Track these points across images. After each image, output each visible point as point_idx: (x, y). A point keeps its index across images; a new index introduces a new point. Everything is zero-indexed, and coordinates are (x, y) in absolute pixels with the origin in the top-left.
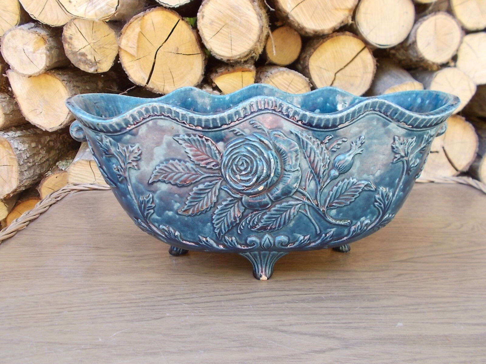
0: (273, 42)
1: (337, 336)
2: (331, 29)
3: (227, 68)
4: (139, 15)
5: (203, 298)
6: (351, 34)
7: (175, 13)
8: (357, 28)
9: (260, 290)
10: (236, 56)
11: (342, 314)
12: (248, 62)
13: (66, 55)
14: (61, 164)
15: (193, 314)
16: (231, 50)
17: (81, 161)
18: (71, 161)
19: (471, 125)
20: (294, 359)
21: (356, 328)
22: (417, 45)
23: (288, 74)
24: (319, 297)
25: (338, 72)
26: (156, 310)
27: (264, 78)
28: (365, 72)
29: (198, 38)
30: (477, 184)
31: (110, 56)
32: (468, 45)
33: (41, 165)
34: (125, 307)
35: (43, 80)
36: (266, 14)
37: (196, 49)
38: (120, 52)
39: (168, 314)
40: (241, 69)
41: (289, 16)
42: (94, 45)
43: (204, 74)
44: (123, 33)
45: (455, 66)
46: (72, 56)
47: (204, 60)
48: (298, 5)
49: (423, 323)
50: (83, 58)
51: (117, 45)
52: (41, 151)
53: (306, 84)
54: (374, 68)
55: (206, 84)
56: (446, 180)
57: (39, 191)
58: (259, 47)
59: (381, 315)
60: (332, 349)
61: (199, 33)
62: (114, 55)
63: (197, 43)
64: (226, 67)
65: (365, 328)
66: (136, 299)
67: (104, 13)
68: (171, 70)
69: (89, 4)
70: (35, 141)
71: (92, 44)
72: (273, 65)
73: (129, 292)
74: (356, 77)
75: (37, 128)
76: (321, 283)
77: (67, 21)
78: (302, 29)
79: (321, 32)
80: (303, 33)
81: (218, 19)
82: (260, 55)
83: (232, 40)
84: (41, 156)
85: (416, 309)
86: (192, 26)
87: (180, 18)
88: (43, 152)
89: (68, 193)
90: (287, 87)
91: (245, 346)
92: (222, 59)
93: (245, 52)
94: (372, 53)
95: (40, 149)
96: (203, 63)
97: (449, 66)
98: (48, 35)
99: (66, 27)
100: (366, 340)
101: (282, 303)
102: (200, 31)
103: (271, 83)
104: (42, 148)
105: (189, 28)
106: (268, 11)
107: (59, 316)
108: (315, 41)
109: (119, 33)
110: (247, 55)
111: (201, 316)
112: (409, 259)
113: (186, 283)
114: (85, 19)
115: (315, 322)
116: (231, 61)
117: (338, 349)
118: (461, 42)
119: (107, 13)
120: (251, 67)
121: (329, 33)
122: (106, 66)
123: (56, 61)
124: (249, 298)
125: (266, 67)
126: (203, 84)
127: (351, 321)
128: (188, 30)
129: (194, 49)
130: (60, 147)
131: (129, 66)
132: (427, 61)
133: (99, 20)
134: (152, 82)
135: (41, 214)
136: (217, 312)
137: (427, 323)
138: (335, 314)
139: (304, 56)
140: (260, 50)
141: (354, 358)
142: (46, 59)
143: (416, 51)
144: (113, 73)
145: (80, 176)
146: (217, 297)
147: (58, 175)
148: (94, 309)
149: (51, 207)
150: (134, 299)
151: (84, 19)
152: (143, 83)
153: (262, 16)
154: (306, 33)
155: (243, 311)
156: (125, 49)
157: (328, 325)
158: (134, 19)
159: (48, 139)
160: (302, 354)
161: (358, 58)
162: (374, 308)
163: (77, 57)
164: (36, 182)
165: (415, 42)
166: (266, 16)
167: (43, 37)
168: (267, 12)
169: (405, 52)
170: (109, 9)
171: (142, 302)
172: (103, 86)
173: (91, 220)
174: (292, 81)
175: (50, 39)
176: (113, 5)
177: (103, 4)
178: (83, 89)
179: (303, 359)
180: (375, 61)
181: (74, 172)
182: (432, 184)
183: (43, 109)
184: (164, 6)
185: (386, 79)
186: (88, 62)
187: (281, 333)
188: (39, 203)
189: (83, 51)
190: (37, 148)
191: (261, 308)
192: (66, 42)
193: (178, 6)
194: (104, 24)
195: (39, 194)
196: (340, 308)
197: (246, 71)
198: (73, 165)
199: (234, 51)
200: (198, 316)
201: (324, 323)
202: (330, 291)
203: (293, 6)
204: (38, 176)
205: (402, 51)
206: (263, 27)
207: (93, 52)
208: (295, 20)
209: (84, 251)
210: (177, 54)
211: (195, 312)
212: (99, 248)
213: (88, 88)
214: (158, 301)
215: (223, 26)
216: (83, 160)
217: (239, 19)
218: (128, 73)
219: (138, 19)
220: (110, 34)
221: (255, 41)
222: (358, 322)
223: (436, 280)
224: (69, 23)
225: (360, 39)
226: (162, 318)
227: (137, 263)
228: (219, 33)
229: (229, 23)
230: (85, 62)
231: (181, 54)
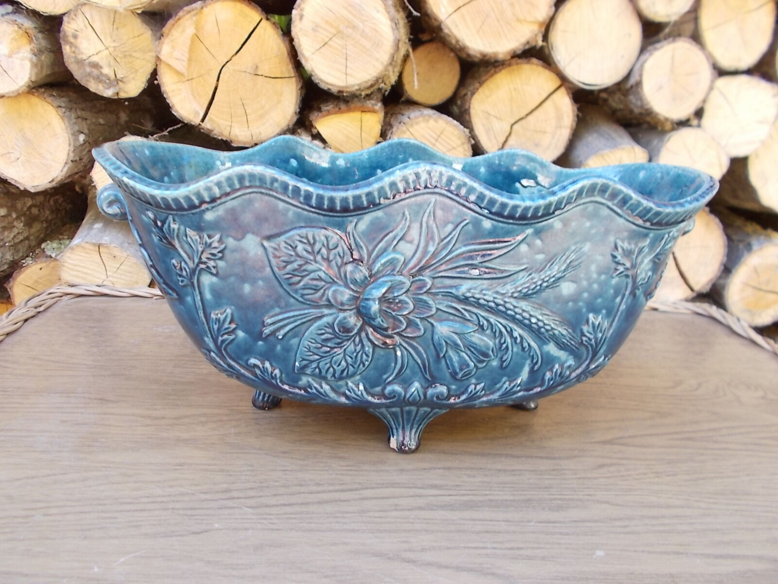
0: (415, 66)
1: (498, 572)
2: (508, 53)
3: (337, 105)
4: (194, 5)
5: (278, 498)
6: (540, 62)
7: (254, 8)
8: (550, 53)
9: (375, 486)
10: (353, 86)
11: (507, 532)
12: (372, 96)
13: (66, 65)
14: (49, 247)
15: (259, 526)
16: (344, 76)
17: (83, 244)
18: (68, 242)
19: (717, 220)
21: (529, 558)
22: (642, 89)
23: (436, 121)
24: (470, 501)
25: (516, 122)
26: (196, 517)
27: (398, 124)
28: (559, 127)
29: (291, 52)
30: (724, 317)
31: (141, 71)
32: (721, 93)
33: (15, 246)
34: (144, 510)
35: (24, 103)
36: (406, 21)
37: (288, 69)
38: (158, 66)
39: (216, 525)
40: (360, 107)
41: (443, 27)
42: (115, 50)
43: (299, 112)
44: (165, 35)
45: (699, 126)
46: (76, 66)
47: (299, 89)
48: (458, 9)
49: (635, 551)
50: (95, 72)
51: (154, 54)
52: (15, 223)
53: (464, 139)
54: (574, 121)
55: (302, 129)
56: (677, 308)
57: (9, 290)
58: (391, 73)
59: (570, 537)
61: (293, 43)
62: (149, 69)
63: (290, 59)
64: (335, 103)
65: (543, 558)
66: (164, 496)
68: (244, 102)
70: (6, 206)
71: (111, 49)
72: (412, 103)
73: (152, 482)
74: (545, 132)
75: (10, 184)
76: (474, 476)
77: (71, 7)
78: (463, 49)
79: (493, 56)
80: (464, 56)
81: (327, 22)
82: (392, 86)
83: (348, 58)
84: (16, 231)
85: (625, 527)
86: (282, 30)
87: (264, 16)
88: (19, 225)
89: (58, 299)
90: (433, 141)
92: (329, 89)
93: (369, 80)
94: (571, 96)
95: (14, 219)
96: (297, 93)
97: (690, 126)
98: (35, 28)
99: (68, 17)
100: (544, 579)
101: (409, 510)
102: (296, 40)
103: (408, 133)
104: (18, 218)
105: (277, 34)
106: (409, 15)
107: (26, 523)
108: (482, 69)
109: (158, 34)
110: (372, 86)
111: (272, 530)
112: (617, 439)
113: (250, 468)
114: (100, 6)
115: (462, 545)
116: (345, 94)
118: (711, 88)
120: (376, 105)
121: (505, 59)
122: (133, 88)
123: (49, 72)
124: (355, 500)
125: (402, 107)
126: (296, 127)
127: (521, 545)
128: (276, 36)
129: (284, 69)
130: (50, 218)
131: (173, 91)
132: (657, 114)
133: (126, 10)
134: (211, 120)
135: (8, 334)
136: (301, 523)
137: (643, 551)
138: (495, 532)
139: (463, 92)
140: (393, 79)
142: (31, 70)
143: (641, 98)
144: (146, 98)
145: (80, 269)
146: (302, 495)
147: (43, 265)
148: (89, 512)
149: (26, 323)
150: (160, 496)
151: (98, 5)
152: (195, 120)
153: (399, 23)
154: (469, 55)
155: (345, 523)
156: (167, 62)
157: (484, 551)
158: (185, 13)
159: (29, 202)
161: (549, 103)
162: (559, 522)
163: (85, 69)
164: (5, 274)
165: (639, 84)
166: (405, 23)
167: (28, 31)
168: (407, 17)
169: (622, 97)
171: (173, 501)
172: (127, 119)
173: (95, 350)
174: (442, 133)
175: (40, 35)
178: (93, 122)
180: (576, 110)
181: (71, 262)
182: (655, 313)
183: (21, 153)
185: (591, 140)
186: (104, 78)
187: (407, 564)
188: (5, 314)
189: (95, 59)
190: (9, 218)
191: (375, 517)
192: (67, 42)
194: (134, 17)
195: (9, 296)
196: (504, 521)
197: (369, 111)
198: (70, 250)
199: (351, 78)
200: (268, 529)
201: (476, 548)
202: (490, 490)
203: (451, 10)
204: (9, 264)
205: (618, 96)
206: (399, 41)
207: (112, 62)
208: (452, 33)
209: (80, 405)
210: (254, 76)
211: (263, 523)
212: (105, 400)
213: (101, 121)
214: (202, 501)
215: (334, 35)
216: (87, 242)
217: (361, 25)
218: (171, 102)
219: (193, 13)
220: (142, 34)
221: (385, 63)
222: (533, 548)
223: (658, 477)
224: (74, 11)
225: (554, 72)
226: (207, 531)
227: (168, 430)
228: (326, 46)
229: (345, 31)
230: (99, 79)
231: (262, 75)
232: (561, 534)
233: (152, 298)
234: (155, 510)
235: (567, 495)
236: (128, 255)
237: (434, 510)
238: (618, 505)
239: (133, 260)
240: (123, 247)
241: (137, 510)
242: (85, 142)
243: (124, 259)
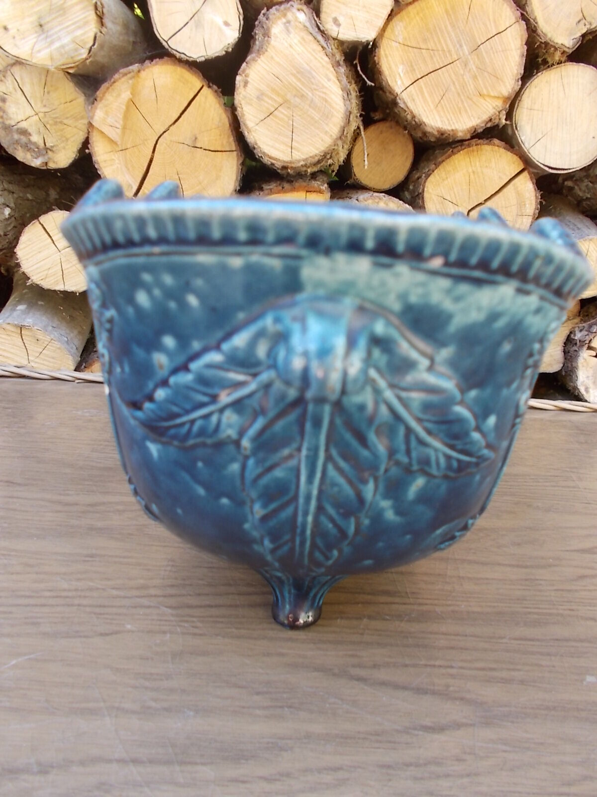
0: (365, 145)
1: (468, 696)
2: (468, 131)
3: (280, 184)
4: (131, 68)
6: (503, 143)
7: (196, 73)
8: (513, 134)
10: (299, 161)
11: (476, 649)
12: (318, 175)
15: (179, 629)
16: (290, 150)
17: (4, 325)
20: (381, 742)
21: (505, 681)
24: (430, 612)
25: (473, 209)
26: (106, 616)
28: (520, 214)
29: (233, 123)
31: (72, 139)
36: (358, 93)
37: (229, 142)
38: (91, 134)
39: (129, 627)
40: (306, 187)
41: (398, 101)
42: (45, 115)
44: (98, 99)
46: (4, 132)
47: (240, 164)
48: (415, 81)
50: (24, 139)
51: (86, 121)
54: (536, 208)
58: (341, 148)
59: (553, 658)
60: (458, 726)
61: (236, 113)
62: (81, 138)
63: (232, 131)
64: (279, 182)
65: (522, 682)
66: (69, 590)
67: (66, 56)
69: (40, 38)
71: (41, 115)
72: (360, 187)
73: (58, 574)
78: (419, 126)
79: (451, 133)
80: (420, 133)
81: (273, 90)
82: (340, 167)
83: (294, 131)
87: (205, 83)
91: (282, 707)
92: (273, 164)
93: (316, 156)
94: (534, 181)
96: (238, 169)
100: (525, 708)
105: (219, 103)
106: (363, 87)
109: (92, 99)
110: (319, 162)
111: (195, 634)
114: (31, 64)
116: (289, 171)
117: (471, 725)
119: (72, 58)
120: (322, 186)
121: (464, 138)
122: (63, 158)
128: (218, 105)
129: (225, 142)
131: (105, 161)
133: (56, 68)
134: (145, 194)
138: (461, 648)
139: (416, 176)
140: (342, 157)
141: (504, 748)
144: (79, 177)
145: (1, 352)
150: (65, 590)
151: (28, 63)
152: (128, 194)
154: (425, 133)
156: (100, 128)
158: (121, 75)
160: (398, 731)
161: (510, 186)
162: (538, 640)
163: (12, 136)
168: (360, 89)
169: (590, 185)
170: (76, 50)
171: (80, 597)
172: (57, 197)
173: (6, 431)
176: (85, 43)
177: (66, 40)
178: (20, 197)
179: (399, 743)
180: (539, 196)
184: (178, 57)
186: (32, 147)
187: (356, 682)
189: (24, 125)
193: (203, 59)
194: (65, 78)
197: (314, 192)
199: (297, 153)
200: (190, 634)
201: (440, 666)
202: (452, 600)
203: (407, 82)
205: (586, 183)
206: (350, 113)
207: (42, 129)
208: (408, 107)
210: (193, 148)
211: (184, 627)
212: (12, 483)
213: (29, 196)
214: (113, 598)
215: (281, 105)
216: (9, 324)
217: (310, 94)
218: (103, 173)
219: (129, 76)
220: (75, 99)
221: (335, 137)
222: (509, 670)
224: (3, 72)
225: (517, 155)
226: (117, 633)
227: (80, 517)
228: (271, 116)
229: (292, 101)
230: (27, 147)
231: (201, 148)
232: (541, 654)
233: (74, 381)
234: (57, 605)
235: (545, 609)
236: (52, 339)
237: (387, 620)
239: (57, 344)
240: (47, 331)
241: (36, 605)
242: (11, 216)
243: (47, 343)
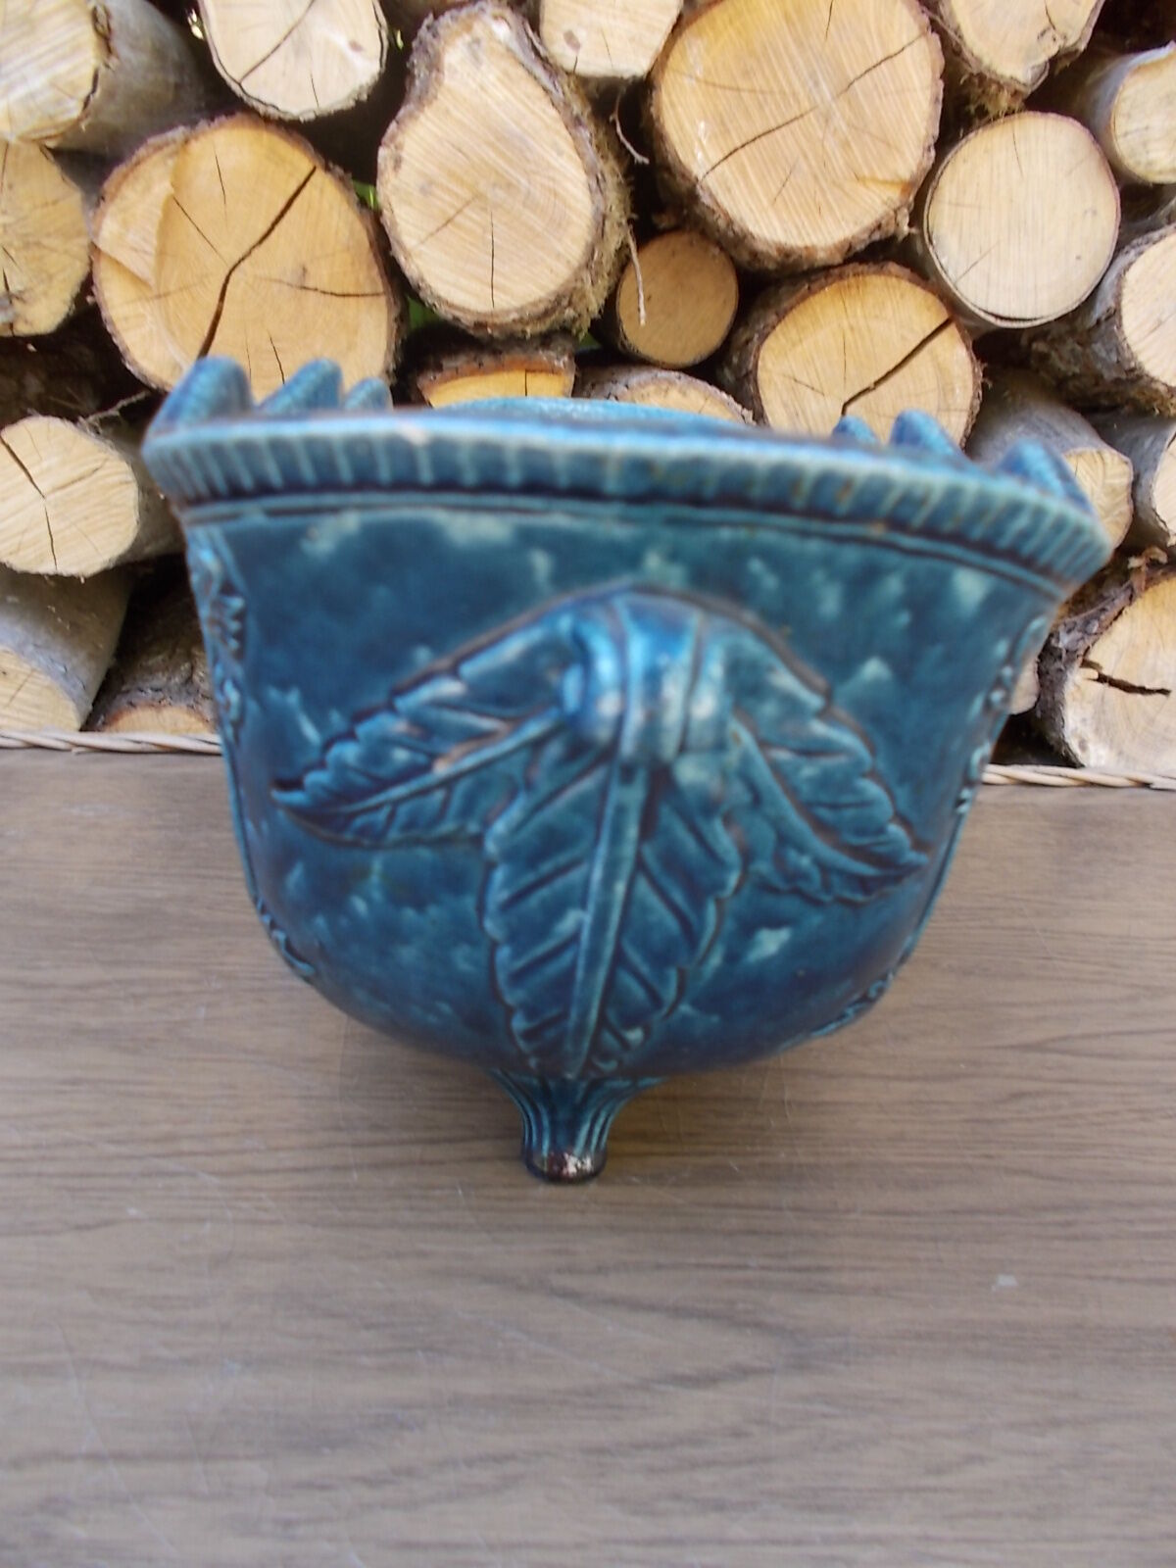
0: (641, 283)
1: (770, 1319)
2: (837, 248)
3: (474, 358)
4: (170, 135)
5: (281, 1155)
6: (906, 271)
7: (299, 143)
8: (926, 252)
10: (508, 312)
11: (799, 1234)
12: (549, 340)
15: (230, 1214)
16: (488, 290)
20: (594, 1407)
24: (718, 1167)
25: (853, 399)
26: (89, 1194)
28: (945, 409)
31: (61, 277)
36: (621, 177)
37: (370, 277)
38: (95, 265)
39: (133, 1212)
40: (526, 362)
41: (700, 192)
42: (5, 231)
43: (394, 371)
44: (107, 197)
47: (396, 320)
48: (731, 154)
49: (1091, 1278)
51: (84, 241)
54: (975, 395)
58: (589, 289)
59: (941, 1245)
60: (743, 1372)
61: (382, 221)
62: (78, 273)
63: (375, 255)
64: (472, 354)
65: (877, 1291)
66: (23, 1148)
67: (38, 115)
72: (636, 361)
78: (741, 239)
79: (804, 254)
80: (745, 257)
81: (451, 174)
83: (497, 252)
85: (1068, 1224)
87: (318, 162)
91: (410, 1350)
92: (456, 319)
93: (540, 301)
94: (970, 343)
96: (390, 327)
100: (876, 1337)
102: (386, 213)
105: (348, 202)
106: (628, 166)
108: (783, 286)
109: (95, 197)
110: (546, 313)
111: (260, 1222)
112: (1053, 1040)
113: (228, 1092)
116: (491, 333)
117: (768, 1371)
119: (51, 117)
120: (559, 360)
121: (830, 262)
122: (44, 314)
124: (459, 1159)
125: (613, 367)
128: (345, 206)
129: (362, 277)
131: (126, 319)
132: (1151, 380)
133: (23, 138)
136: (327, 1208)
137: (1107, 1278)
138: (769, 1233)
139: (743, 337)
140: (594, 304)
141: (826, 1409)
143: (1117, 347)
146: (338, 1150)
150: (15, 1147)
154: (755, 255)
155: (428, 1210)
156: (113, 255)
157: (740, 1274)
158: (151, 149)
160: (627, 1386)
161: (923, 357)
162: (918, 1213)
165: (1114, 314)
166: (619, 184)
168: (624, 170)
169: (1079, 348)
170: (59, 102)
171: (43, 1159)
172: (41, 389)
176: (76, 88)
177: (38, 82)
179: (627, 1408)
180: (980, 372)
182: (1145, 791)
184: (262, 113)
185: (1012, 435)
187: (560, 1301)
191: (498, 1199)
193: (312, 116)
194: (44, 159)
196: (791, 1209)
197: (541, 371)
199: (503, 296)
200: (251, 1221)
201: (723, 1267)
202: (763, 1145)
203: (716, 156)
205: (1070, 345)
206: (604, 217)
207: (2, 258)
208: (718, 203)
210: (299, 291)
211: (241, 1209)
214: (108, 1159)
215: (468, 203)
217: (524, 181)
218: (122, 343)
219: (167, 150)
220: (63, 198)
221: (575, 264)
222: (855, 1269)
223: (1144, 1120)
225: (933, 293)
226: (107, 1223)
227: (57, 1009)
228: (450, 226)
229: (489, 195)
231: (316, 290)
232: (920, 1238)
233: (69, 750)
235: (940, 1156)
236: (33, 670)
237: (634, 1183)
238: (1053, 1178)
239: (45, 680)
240: (23, 653)
243: (23, 677)
